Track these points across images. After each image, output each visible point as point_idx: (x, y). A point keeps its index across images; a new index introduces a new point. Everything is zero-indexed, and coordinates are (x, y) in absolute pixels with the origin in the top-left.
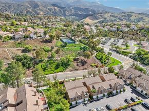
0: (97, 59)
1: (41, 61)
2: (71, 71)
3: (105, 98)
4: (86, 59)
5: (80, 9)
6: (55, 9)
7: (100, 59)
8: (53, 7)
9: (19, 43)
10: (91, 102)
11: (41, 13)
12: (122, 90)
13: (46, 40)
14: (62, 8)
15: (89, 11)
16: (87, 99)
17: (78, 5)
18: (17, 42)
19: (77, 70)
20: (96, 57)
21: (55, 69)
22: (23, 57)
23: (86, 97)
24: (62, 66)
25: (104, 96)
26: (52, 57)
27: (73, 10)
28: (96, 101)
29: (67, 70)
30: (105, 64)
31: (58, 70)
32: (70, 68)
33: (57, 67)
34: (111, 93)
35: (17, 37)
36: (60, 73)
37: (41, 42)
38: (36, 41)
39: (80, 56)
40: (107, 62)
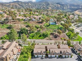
0: (67, 35)
1: (33, 32)
2: (48, 39)
3: (56, 58)
4: (59, 35)
5: (74, 5)
6: (58, 6)
7: (69, 36)
8: (57, 5)
9: (26, 23)
10: (46, 58)
11: (50, 8)
12: (70, 56)
13: (40, 22)
14: (63, 5)
15: (80, 6)
16: (44, 56)
17: (73, 3)
18: (25, 22)
19: (51, 40)
20: (66, 34)
21: (39, 37)
22: (23, 29)
23: (44, 54)
24: (43, 36)
25: (56, 57)
26: (39, 31)
27: (69, 6)
28: (49, 58)
29: (45, 39)
30: (71, 39)
31: (40, 38)
32: (47, 38)
33: (40, 36)
34: (61, 56)
35: (26, 19)
36: (40, 40)
37: (37, 23)
38: (34, 22)
39: (55, 32)
40: (73, 38)
